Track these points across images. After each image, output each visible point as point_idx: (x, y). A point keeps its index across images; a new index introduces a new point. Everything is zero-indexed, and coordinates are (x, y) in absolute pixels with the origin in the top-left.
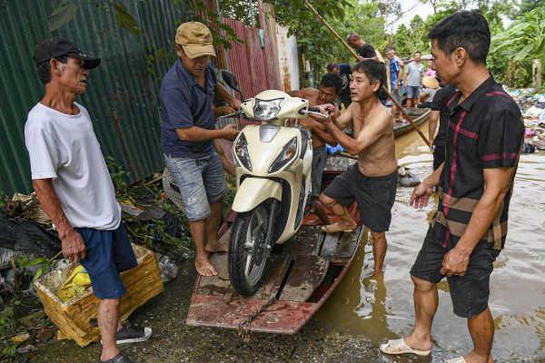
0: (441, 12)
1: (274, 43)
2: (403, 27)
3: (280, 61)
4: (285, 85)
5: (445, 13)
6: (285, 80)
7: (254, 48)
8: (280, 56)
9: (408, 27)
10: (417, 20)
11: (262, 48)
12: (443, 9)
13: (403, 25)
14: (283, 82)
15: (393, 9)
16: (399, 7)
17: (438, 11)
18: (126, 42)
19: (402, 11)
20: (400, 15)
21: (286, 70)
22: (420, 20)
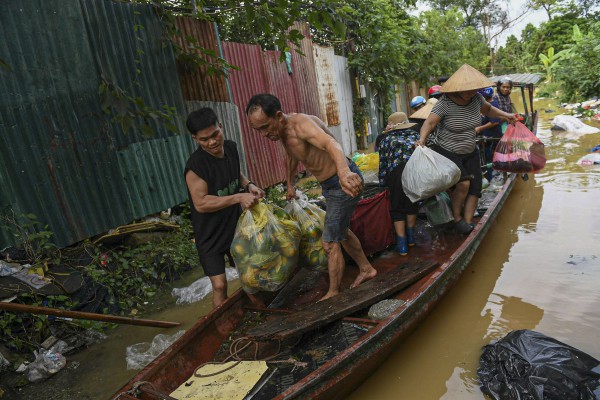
0: (556, 18)
1: (310, 67)
2: (512, 39)
3: (320, 87)
4: (328, 115)
5: (562, 18)
6: (329, 109)
7: (276, 75)
8: (321, 81)
9: (519, 38)
10: (530, 29)
11: (290, 74)
12: (559, 15)
13: (513, 36)
14: (325, 112)
15: (498, 18)
16: (505, 16)
17: (553, 18)
18: (71, 79)
19: (508, 20)
20: (505, 25)
21: (330, 97)
22: (534, 29)
